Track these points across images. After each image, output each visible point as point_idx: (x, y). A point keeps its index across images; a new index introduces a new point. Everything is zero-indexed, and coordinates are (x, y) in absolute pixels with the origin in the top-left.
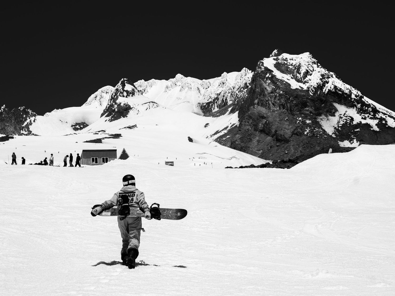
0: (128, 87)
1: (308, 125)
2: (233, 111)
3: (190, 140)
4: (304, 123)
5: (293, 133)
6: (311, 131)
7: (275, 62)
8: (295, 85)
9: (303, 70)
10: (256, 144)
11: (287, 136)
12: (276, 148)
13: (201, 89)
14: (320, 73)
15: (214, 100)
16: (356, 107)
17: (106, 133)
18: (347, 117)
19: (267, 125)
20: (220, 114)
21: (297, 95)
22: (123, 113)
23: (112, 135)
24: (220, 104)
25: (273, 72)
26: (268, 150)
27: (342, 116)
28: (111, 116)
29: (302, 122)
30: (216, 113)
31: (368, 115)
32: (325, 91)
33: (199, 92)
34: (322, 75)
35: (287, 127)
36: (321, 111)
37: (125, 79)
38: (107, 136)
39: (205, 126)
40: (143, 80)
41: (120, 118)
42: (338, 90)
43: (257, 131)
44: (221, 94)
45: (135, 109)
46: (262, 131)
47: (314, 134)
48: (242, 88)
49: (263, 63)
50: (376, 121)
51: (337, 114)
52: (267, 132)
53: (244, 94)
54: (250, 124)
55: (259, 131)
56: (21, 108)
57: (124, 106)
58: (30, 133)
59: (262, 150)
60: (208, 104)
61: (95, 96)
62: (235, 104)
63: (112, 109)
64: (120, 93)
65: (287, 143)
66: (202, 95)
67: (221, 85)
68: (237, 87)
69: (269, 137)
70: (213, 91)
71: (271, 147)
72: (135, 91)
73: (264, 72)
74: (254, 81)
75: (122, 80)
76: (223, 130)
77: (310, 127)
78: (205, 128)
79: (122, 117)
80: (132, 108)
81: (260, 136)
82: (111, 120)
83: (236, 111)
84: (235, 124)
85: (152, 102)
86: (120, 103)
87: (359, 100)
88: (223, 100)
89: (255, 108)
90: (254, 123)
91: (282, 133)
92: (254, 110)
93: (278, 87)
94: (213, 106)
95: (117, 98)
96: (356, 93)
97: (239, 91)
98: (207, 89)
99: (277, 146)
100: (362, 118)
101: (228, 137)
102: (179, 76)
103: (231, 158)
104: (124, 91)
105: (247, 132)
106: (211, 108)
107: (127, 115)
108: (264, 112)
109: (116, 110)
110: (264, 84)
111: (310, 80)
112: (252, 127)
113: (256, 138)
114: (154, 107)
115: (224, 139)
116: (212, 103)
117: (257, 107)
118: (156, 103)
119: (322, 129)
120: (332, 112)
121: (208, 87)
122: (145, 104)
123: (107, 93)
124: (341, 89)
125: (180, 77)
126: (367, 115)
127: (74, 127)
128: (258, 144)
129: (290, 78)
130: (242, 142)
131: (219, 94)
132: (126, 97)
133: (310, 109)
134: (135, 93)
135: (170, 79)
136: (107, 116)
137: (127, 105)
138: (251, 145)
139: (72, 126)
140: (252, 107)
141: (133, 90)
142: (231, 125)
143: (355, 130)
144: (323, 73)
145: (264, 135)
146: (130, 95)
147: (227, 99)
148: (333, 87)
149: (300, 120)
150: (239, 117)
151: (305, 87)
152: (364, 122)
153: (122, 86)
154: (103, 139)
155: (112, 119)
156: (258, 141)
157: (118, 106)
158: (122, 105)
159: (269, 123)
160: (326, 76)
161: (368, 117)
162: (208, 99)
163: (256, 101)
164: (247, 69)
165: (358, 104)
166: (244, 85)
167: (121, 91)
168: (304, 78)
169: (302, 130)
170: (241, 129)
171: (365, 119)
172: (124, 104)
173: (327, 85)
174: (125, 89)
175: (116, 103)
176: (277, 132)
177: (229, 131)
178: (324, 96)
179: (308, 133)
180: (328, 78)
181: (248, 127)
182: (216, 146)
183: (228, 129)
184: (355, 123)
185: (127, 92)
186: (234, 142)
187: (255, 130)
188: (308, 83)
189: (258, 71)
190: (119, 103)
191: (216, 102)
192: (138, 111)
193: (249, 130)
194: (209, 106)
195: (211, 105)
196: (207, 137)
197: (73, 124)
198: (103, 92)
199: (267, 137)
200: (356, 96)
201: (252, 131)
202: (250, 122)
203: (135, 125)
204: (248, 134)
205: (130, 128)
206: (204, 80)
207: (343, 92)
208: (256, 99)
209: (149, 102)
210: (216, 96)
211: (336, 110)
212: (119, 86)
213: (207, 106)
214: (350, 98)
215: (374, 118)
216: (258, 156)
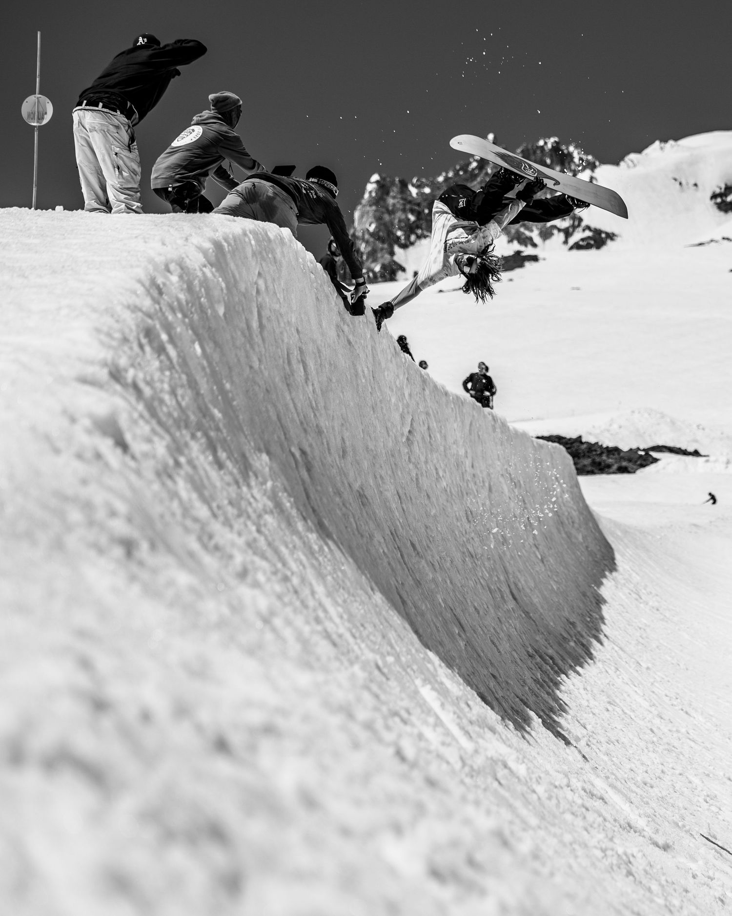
56: (546, 143)
58: (579, 225)
127: (719, 200)
139: (714, 196)
197: (718, 191)
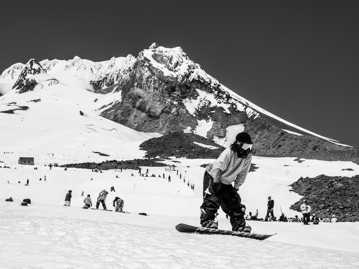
0: (35, 66)
1: (175, 106)
2: (117, 90)
3: (82, 114)
4: (172, 104)
5: (163, 111)
6: (177, 111)
7: (153, 53)
8: (167, 73)
9: (174, 61)
10: (133, 118)
11: (157, 114)
12: (149, 122)
13: (94, 69)
14: (187, 65)
15: (104, 79)
16: (214, 94)
17: (17, 105)
18: (206, 101)
19: (143, 104)
20: (108, 91)
21: (168, 81)
22: (30, 87)
23: (21, 107)
24: (108, 82)
25: (150, 61)
26: (143, 124)
27: (202, 100)
28: (21, 89)
29: (171, 103)
30: (104, 91)
31: (223, 100)
32: (191, 79)
33: (92, 72)
34: (189, 67)
35: (158, 106)
36: (186, 95)
37: (33, 59)
38: (18, 108)
39: (95, 101)
40: (47, 60)
41: (28, 91)
42: (201, 79)
43: (135, 108)
44: (109, 75)
45: (40, 85)
46: (139, 108)
47: (179, 113)
48: (127, 71)
49: (143, 53)
50: (229, 106)
51: (198, 98)
52: (142, 109)
53: (127, 77)
54: (130, 102)
55: (136, 108)
57: (32, 81)
59: (138, 123)
60: (99, 82)
61: (8, 71)
62: (119, 85)
63: (21, 83)
64: (28, 71)
65: (158, 119)
66: (94, 75)
67: (110, 67)
68: (122, 70)
69: (144, 113)
70: (103, 72)
71: (145, 121)
72: (40, 70)
73: (143, 61)
74: (135, 68)
75: (31, 60)
76: (108, 105)
77: (176, 107)
78: (94, 103)
79: (29, 90)
80: (37, 83)
81: (137, 112)
82: (20, 93)
83: (120, 90)
84: (118, 101)
85: (54, 79)
86: (29, 79)
87: (217, 88)
88: (110, 79)
89: (134, 90)
90: (133, 101)
91: (154, 110)
92: (134, 91)
93: (153, 74)
94: (103, 84)
95: (26, 75)
96: (214, 82)
97: (124, 73)
98: (98, 69)
99: (150, 121)
100: (218, 102)
101: (112, 111)
102: (76, 58)
103: (112, 130)
104: (32, 69)
105: (127, 108)
106: (100, 85)
107: (33, 89)
108: (141, 93)
109: (25, 84)
110: (142, 71)
111: (179, 69)
112: (131, 104)
113: (134, 114)
114: (55, 83)
115: (109, 112)
116: (102, 82)
117: (136, 89)
118: (57, 80)
119: (185, 109)
120: (195, 96)
121: (100, 68)
122: (48, 80)
123: (18, 68)
124: (203, 78)
125: (78, 59)
126: (221, 100)
128: (135, 119)
129: (163, 67)
130: (122, 116)
131: (108, 75)
132: (34, 74)
133: (178, 93)
134: (41, 71)
135: (69, 60)
136: (17, 89)
137: (33, 81)
138: (129, 119)
140: (132, 88)
141: (39, 68)
142: (115, 102)
143: (212, 112)
144: (190, 65)
145: (140, 111)
146: (37, 72)
147: (114, 79)
148: (197, 76)
149: (169, 102)
150: (122, 95)
151: (175, 75)
152: (219, 105)
153: (30, 65)
154: (15, 110)
155: (22, 91)
156: (135, 116)
157: (26, 81)
158: (30, 80)
159: (144, 103)
160: (192, 67)
161: (223, 101)
162: (98, 78)
163: (136, 84)
164: (131, 55)
165: (216, 90)
166: (128, 68)
167: (29, 69)
168: (175, 67)
169: (169, 109)
170: (122, 106)
171: (220, 103)
172: (32, 80)
173: (192, 74)
174: (33, 67)
175: (25, 79)
176: (150, 110)
177: (114, 106)
178: (189, 83)
179: (174, 112)
180: (194, 68)
181: (128, 104)
182: (101, 119)
183: (112, 104)
184: (212, 106)
185: (34, 70)
186: (117, 116)
187: (134, 107)
188: (177, 71)
189: (139, 60)
190: (27, 79)
191: (105, 81)
192: (42, 86)
193: (128, 107)
194: (99, 84)
195: (100, 83)
196: (95, 110)
198: (15, 68)
199: (142, 113)
200: (215, 84)
201: (131, 108)
202: (130, 101)
203: (39, 99)
204: (127, 110)
205: (35, 101)
206: (96, 62)
207: (204, 80)
208: (136, 82)
209: (52, 79)
210: (105, 76)
211: (198, 95)
212: (28, 65)
213: (97, 84)
214: (209, 86)
215: (227, 103)
216: (134, 128)
